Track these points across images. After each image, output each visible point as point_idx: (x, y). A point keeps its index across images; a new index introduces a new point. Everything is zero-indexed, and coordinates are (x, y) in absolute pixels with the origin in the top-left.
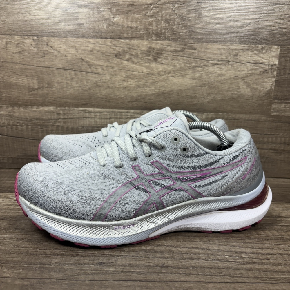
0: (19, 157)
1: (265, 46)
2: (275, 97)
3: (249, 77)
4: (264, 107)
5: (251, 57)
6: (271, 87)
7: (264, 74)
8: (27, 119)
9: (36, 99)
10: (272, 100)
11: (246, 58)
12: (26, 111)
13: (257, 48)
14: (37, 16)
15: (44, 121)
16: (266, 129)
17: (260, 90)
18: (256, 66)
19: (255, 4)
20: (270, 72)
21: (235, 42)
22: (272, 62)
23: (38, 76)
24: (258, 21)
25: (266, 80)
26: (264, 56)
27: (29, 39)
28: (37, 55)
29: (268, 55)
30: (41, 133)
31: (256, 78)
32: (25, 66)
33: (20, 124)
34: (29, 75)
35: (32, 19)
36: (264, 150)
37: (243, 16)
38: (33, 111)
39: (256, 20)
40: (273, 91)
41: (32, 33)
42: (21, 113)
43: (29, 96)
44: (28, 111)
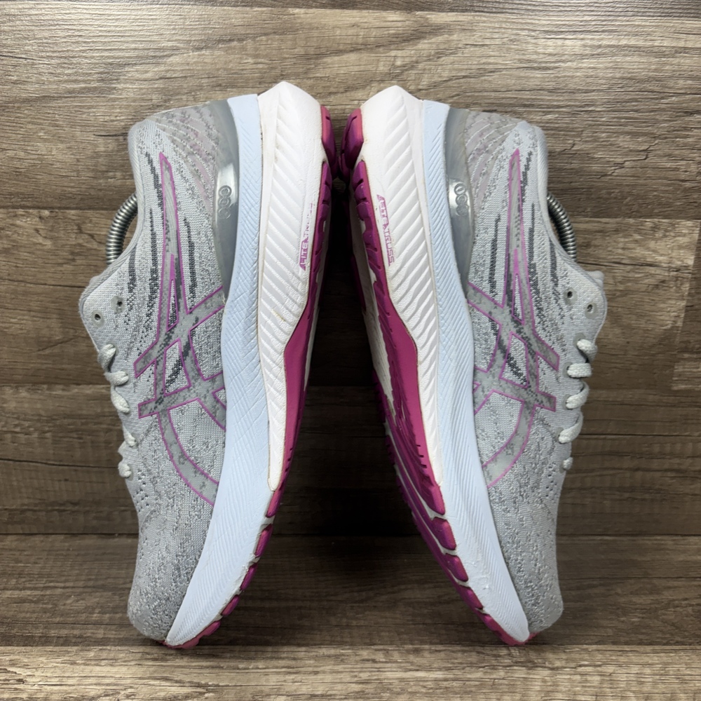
0: (26, 507)
1: (661, 220)
2: (683, 345)
3: (620, 299)
4: (655, 371)
5: (623, 249)
6: (675, 322)
7: (657, 291)
8: (40, 415)
9: (60, 367)
10: (675, 355)
11: (610, 251)
12: (36, 396)
13: (640, 227)
14: (46, 157)
15: (83, 421)
16: (658, 424)
17: (646, 331)
18: (637, 271)
19: (636, 115)
20: (671, 286)
21: (583, 213)
22: (679, 259)
23: (59, 309)
24: (644, 157)
25: (662, 305)
27: (28, 217)
28: (53, 257)
29: (670, 243)
30: (80, 448)
31: (637, 301)
32: (25, 286)
33: (22, 429)
34: (37, 308)
35: (34, 165)
36: (652, 473)
37: (605, 145)
38: (55, 397)
39: (639, 155)
40: (679, 332)
41: (37, 202)
42: (22, 402)
43: (39, 361)
44: (41, 397)
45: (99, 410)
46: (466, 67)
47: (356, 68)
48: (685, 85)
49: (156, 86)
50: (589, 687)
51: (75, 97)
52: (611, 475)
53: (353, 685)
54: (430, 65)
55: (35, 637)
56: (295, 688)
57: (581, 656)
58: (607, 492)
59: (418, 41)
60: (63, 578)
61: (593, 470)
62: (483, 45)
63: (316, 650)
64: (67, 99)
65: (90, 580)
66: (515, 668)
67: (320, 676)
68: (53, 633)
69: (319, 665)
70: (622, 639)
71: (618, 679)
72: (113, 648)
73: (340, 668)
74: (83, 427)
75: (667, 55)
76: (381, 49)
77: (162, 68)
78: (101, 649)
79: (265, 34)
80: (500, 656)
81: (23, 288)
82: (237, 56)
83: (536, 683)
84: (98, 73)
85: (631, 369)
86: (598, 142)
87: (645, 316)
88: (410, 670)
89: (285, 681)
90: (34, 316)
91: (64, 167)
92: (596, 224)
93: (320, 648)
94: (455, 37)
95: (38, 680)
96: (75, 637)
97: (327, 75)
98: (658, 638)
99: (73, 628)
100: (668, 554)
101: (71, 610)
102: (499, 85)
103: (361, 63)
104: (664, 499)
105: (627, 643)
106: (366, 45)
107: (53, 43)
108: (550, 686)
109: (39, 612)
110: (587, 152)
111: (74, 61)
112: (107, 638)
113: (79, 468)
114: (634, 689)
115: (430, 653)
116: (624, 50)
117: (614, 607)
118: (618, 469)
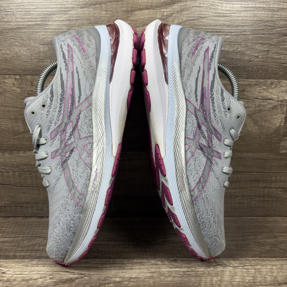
0: (6, 205)
1: (274, 80)
2: (284, 134)
3: (257, 114)
4: (273, 145)
5: (259, 92)
6: (281, 124)
7: (273, 110)
8: (13, 164)
9: (22, 143)
10: (281, 138)
11: (253, 93)
12: (12, 156)
13: (265, 83)
14: (18, 53)
15: (32, 167)
16: (274, 168)
17: (269, 127)
18: (264, 102)
19: (263, 36)
20: (279, 108)
21: (242, 77)
22: (282, 97)
23: (23, 118)
24: (267, 53)
25: (275, 117)
26: (274, 91)
27: (10, 79)
28: (21, 96)
29: (278, 90)
30: (30, 179)
31: (265, 115)
32: (8, 108)
33: (5, 170)
34: (13, 118)
35: (13, 56)
36: (272, 189)
37: (251, 48)
38: (20, 157)
39: (264, 53)
40: (282, 128)
41: (14, 72)
42: (6, 159)
43: (14, 141)
44: (14, 156)
46: (193, 16)
47: (148, 16)
48: (283, 23)
49: (65, 23)
50: (250, 274)
51: (31, 28)
52: (254, 190)
53: (148, 274)
54: (178, 15)
55: (10, 256)
56: (123, 275)
57: (245, 262)
58: (253, 198)
59: (173, 5)
60: (22, 233)
61: (247, 188)
62: (200, 7)
63: (131, 260)
64: (27, 29)
65: (34, 234)
66: (218, 267)
67: (134, 270)
68: (18, 254)
69: (133, 266)
70: (263, 256)
71: (262, 271)
72: (44, 260)
73: (142, 267)
75: (276, 11)
76: (158, 8)
77: (68, 16)
78: (39, 260)
79: (110, 2)
80: (211, 262)
81: (8, 109)
82: (98, 11)
83: (227, 273)
84: (41, 18)
85: (262, 144)
86: (248, 47)
87: (268, 121)
88: (173, 268)
89: (118, 272)
90: (12, 121)
91: (26, 57)
92: (247, 82)
93: (133, 259)
94: (188, 3)
95: (11, 272)
96: (27, 255)
97: (136, 19)
98: (278, 255)
99: (27, 253)
100: (280, 223)
101: (26, 245)
102: (207, 23)
103: (150, 14)
104: (277, 201)
105: (265, 257)
106: (152, 6)
107: (22, 5)
108: (233, 273)
109: (12, 246)
110: (243, 51)
111: (31, 13)
112: (41, 256)
113: (30, 188)
114: (269, 275)
115: (181, 261)
116: (258, 9)
117: (259, 243)
118: (258, 187)
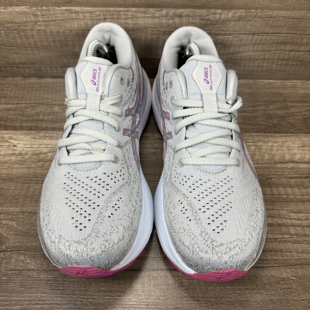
16: (309, 29)
30: (20, 38)
36: (299, 52)
45: (25, 20)
52: (279, 53)
55: (17, 126)
57: (248, 138)
58: (276, 61)
60: (25, 99)
61: (271, 51)
65: (36, 100)
68: (24, 125)
71: (263, 148)
72: (50, 132)
74: (18, 28)
78: (46, 132)
95: (22, 145)
96: (34, 127)
98: (283, 130)
99: (32, 123)
100: (297, 90)
101: (30, 114)
104: (302, 64)
105: (270, 132)
109: (17, 115)
112: (48, 127)
113: (21, 48)
114: (268, 152)
117: (267, 116)
118: (283, 50)
